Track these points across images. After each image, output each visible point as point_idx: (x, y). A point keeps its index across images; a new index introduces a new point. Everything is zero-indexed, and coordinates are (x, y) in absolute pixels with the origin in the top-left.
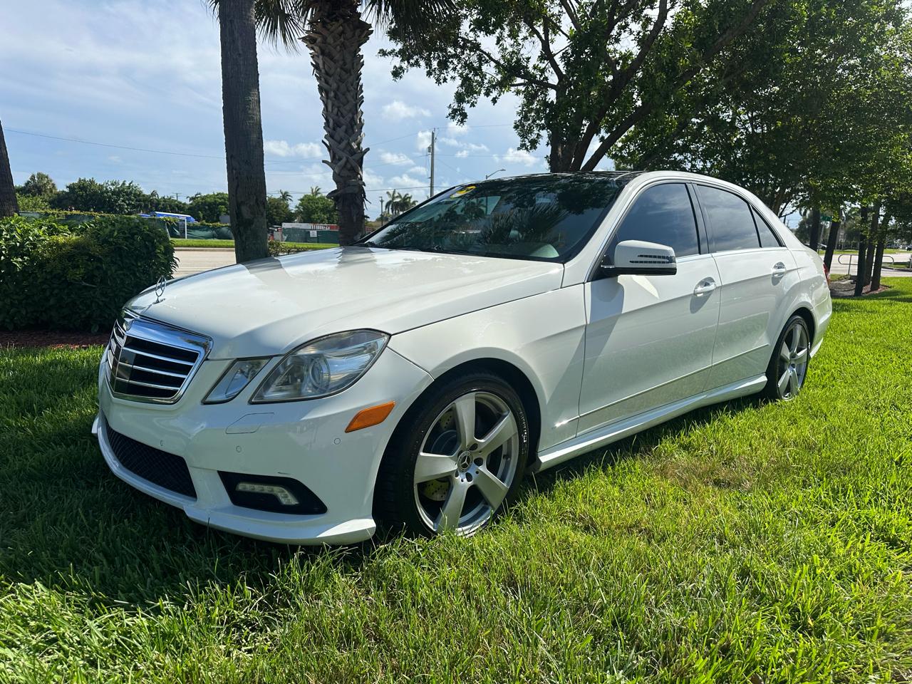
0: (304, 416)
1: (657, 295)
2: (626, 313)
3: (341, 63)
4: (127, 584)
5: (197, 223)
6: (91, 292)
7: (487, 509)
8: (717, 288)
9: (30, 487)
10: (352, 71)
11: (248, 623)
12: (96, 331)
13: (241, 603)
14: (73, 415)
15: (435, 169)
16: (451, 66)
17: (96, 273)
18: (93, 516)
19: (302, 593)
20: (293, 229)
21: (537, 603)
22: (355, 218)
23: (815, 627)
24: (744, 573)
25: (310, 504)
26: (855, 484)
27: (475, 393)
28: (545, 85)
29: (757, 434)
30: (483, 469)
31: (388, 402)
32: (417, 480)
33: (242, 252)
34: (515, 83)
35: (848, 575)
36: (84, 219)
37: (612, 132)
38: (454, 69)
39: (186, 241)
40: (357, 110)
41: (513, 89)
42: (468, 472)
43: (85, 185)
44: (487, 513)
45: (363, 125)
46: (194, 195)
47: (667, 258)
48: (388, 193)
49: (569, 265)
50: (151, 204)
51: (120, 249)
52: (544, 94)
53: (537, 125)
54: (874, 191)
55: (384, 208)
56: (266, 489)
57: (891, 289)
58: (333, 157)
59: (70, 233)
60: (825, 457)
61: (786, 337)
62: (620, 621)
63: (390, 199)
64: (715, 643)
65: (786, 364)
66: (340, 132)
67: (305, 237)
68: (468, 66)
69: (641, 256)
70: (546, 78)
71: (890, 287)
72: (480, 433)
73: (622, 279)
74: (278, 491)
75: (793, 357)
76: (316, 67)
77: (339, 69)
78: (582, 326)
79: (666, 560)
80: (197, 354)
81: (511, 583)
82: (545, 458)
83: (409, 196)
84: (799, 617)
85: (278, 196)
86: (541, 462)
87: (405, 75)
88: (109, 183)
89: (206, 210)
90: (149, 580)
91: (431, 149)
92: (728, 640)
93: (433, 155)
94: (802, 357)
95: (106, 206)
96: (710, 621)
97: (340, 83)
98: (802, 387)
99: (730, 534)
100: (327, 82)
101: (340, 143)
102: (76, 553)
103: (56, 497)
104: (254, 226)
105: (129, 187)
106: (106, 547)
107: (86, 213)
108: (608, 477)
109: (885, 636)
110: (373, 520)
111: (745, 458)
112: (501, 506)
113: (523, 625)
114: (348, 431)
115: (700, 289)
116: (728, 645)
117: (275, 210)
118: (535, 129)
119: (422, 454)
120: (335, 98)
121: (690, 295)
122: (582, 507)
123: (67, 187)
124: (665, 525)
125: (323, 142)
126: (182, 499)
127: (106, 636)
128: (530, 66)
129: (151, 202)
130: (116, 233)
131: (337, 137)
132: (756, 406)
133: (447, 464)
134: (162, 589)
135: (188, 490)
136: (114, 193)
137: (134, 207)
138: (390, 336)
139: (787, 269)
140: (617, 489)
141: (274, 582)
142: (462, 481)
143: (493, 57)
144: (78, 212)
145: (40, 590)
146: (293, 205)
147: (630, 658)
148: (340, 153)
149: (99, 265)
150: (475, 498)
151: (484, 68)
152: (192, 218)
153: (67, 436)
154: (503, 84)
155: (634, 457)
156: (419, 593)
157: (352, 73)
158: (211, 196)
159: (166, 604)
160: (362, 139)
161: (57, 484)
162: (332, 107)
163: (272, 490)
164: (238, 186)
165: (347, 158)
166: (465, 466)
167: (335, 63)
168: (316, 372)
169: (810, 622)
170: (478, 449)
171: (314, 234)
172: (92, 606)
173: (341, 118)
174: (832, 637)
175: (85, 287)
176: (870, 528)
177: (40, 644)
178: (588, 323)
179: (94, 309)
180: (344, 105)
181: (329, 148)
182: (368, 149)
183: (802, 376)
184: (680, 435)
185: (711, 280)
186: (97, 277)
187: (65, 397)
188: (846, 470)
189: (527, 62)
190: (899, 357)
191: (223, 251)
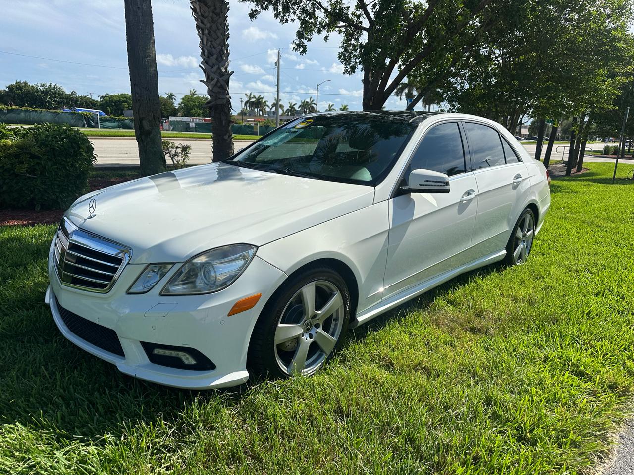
0: (199, 306)
1: (436, 205)
2: (415, 219)
3: (213, 8)
4: (80, 422)
5: (107, 117)
6: (34, 182)
7: (323, 355)
8: (476, 196)
9: (4, 344)
10: (221, 14)
11: (165, 447)
12: (39, 209)
13: (160, 433)
14: (28, 283)
15: (280, 77)
16: (292, 11)
17: (37, 168)
18: (52, 366)
19: (201, 424)
20: (177, 121)
21: (356, 427)
22: (224, 122)
23: (531, 438)
24: (489, 401)
25: (204, 364)
26: (560, 332)
27: (315, 282)
28: (359, 28)
29: (499, 292)
30: (320, 330)
31: (257, 294)
32: (277, 342)
33: (144, 154)
34: (339, 25)
35: (553, 401)
36: (21, 112)
37: (406, 65)
38: (294, 13)
39: (99, 130)
40: (225, 43)
41: (337, 29)
42: (310, 332)
43: (21, 86)
44: (322, 358)
45: (229, 54)
46: (103, 95)
47: (444, 182)
48: (246, 95)
49: (378, 187)
50: (72, 101)
51: (54, 149)
52: (359, 34)
53: (354, 56)
54: (582, 107)
55: (243, 105)
56: (174, 353)
57: (590, 171)
58: (208, 78)
59: (15, 136)
60: (542, 311)
61: (520, 223)
62: (410, 439)
63: (247, 99)
64: (470, 455)
65: (519, 241)
66: (213, 59)
67: (187, 127)
68: (305, 11)
69: (427, 181)
70: (361, 22)
71: (589, 170)
72: (318, 307)
73: (413, 195)
74: (181, 355)
75: (524, 236)
76: (194, 10)
77: (211, 13)
78: (387, 230)
79: (439, 391)
80: (122, 259)
81: (339, 412)
82: (361, 319)
83: (262, 97)
84: (522, 432)
85: (166, 96)
86: (358, 321)
87: (259, 16)
88: (39, 85)
89: (113, 106)
90: (95, 417)
91: (277, 64)
92: (477, 452)
93: (278, 68)
94: (530, 235)
95: (37, 102)
96: (467, 439)
97: (212, 24)
98: (529, 255)
99: (480, 370)
100: (202, 22)
101: (212, 67)
102: (43, 398)
103: (23, 352)
104: (152, 135)
105: (54, 88)
106: (63, 393)
107: (23, 109)
108: (401, 326)
109: (574, 444)
110: (247, 371)
111: (490, 311)
112: (332, 352)
113: (347, 444)
114: (229, 315)
115: (465, 198)
116: (478, 455)
117: (163, 107)
118: (352, 59)
119: (280, 325)
120: (209, 34)
121: (458, 203)
122: (385, 351)
123: (7, 87)
124: (438, 365)
125: (200, 66)
126: (114, 358)
127: (69, 460)
128: (350, 13)
129: (72, 99)
130: (50, 138)
131: (210, 63)
132: (499, 270)
133: (296, 330)
134: (105, 426)
135: (119, 351)
136: (43, 92)
137: (59, 103)
138: (258, 247)
139: (523, 178)
140: (407, 336)
141: (182, 418)
142: (306, 339)
143: (323, 6)
144: (17, 107)
145: (19, 428)
146: (177, 104)
147: (416, 466)
148: (213, 75)
149: (38, 161)
150: (314, 348)
151: (317, 13)
152: (103, 113)
153: (27, 302)
154: (330, 26)
155: (418, 311)
156: (279, 423)
157: (221, 16)
158: (116, 96)
159: (109, 437)
160: (228, 65)
161: (23, 342)
162: (207, 41)
163: (178, 355)
164: (140, 106)
165: (218, 79)
166: (308, 329)
167: (208, 8)
168: (207, 275)
169: (528, 435)
170: (317, 318)
171: (192, 125)
172: (58, 441)
173: (213, 49)
174: (542, 447)
175: (29, 177)
176: (568, 364)
177: (24, 470)
178: (391, 228)
179: (36, 193)
180: (216, 40)
181: (205, 71)
182: (233, 72)
183: (529, 248)
184: (448, 294)
185: (472, 191)
186: (37, 170)
187: (22, 268)
188: (555, 321)
189: (348, 10)
190: (592, 230)
191: (127, 139)
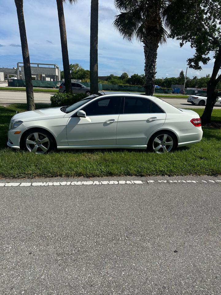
8: (116, 122)
27: (37, 133)
43: (135, 76)
49: (68, 114)
65: (159, 144)
67: (192, 93)
69: (80, 114)
72: (40, 139)
73: (80, 118)
75: (164, 143)
78: (65, 125)
86: (57, 147)
87: (184, 45)
88: (142, 75)
89: (167, 83)
110: (19, 147)
112: (46, 152)
114: (15, 134)
115: (108, 121)
119: (27, 140)
121: (103, 122)
123: (131, 76)
133: (33, 143)
136: (142, 78)
138: (23, 122)
139: (158, 119)
166: (37, 144)
170: (40, 142)
171: (196, 92)
185: (114, 120)
